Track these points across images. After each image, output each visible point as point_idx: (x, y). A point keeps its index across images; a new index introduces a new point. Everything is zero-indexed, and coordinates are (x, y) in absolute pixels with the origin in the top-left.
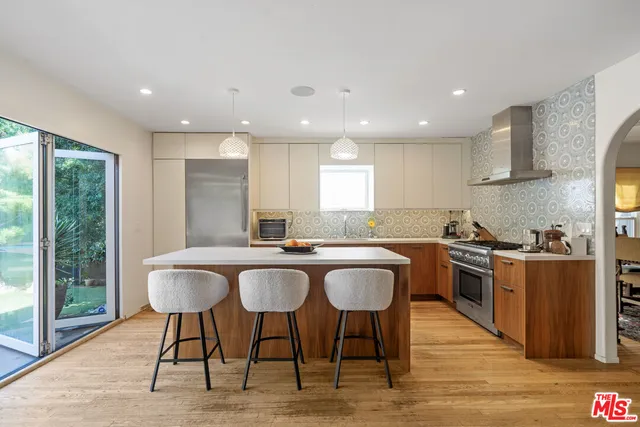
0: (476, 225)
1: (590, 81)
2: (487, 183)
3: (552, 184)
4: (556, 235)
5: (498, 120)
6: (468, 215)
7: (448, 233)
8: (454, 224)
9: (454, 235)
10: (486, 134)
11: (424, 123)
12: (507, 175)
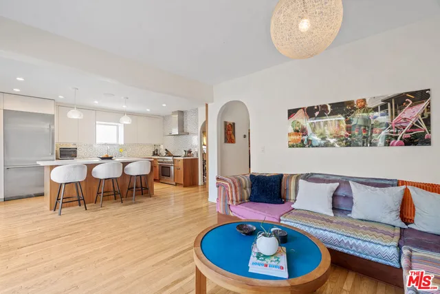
0: (166, 150)
1: (197, 109)
2: (171, 135)
3: (188, 137)
4: (190, 152)
5: (174, 113)
6: (162, 147)
7: (155, 154)
8: (157, 150)
9: (157, 155)
10: (169, 116)
11: (148, 110)
12: (177, 133)
